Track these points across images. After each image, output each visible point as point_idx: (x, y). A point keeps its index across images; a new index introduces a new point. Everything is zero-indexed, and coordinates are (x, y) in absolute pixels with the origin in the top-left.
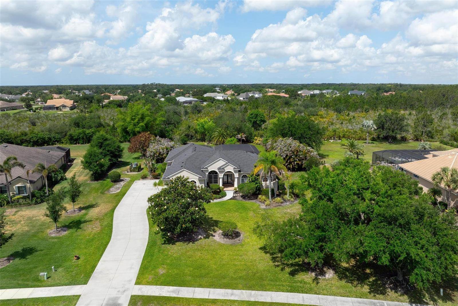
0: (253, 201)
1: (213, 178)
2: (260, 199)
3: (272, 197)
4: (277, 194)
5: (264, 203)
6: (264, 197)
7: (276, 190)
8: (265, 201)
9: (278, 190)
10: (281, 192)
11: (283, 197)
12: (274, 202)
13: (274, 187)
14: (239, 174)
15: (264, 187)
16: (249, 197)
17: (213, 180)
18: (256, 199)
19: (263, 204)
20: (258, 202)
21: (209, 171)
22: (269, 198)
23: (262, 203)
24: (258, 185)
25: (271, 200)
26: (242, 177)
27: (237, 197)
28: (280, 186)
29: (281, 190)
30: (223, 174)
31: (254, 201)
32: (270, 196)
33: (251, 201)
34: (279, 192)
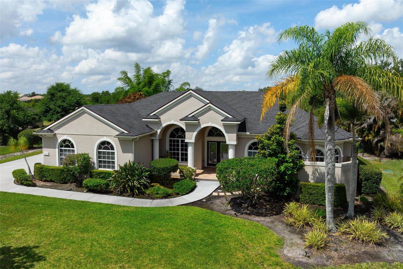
0: (262, 219)
1: (180, 148)
2: (291, 215)
3: (336, 214)
4: (356, 207)
5: (301, 233)
6: (305, 210)
7: (351, 189)
8: (307, 224)
9: (359, 191)
10: (370, 199)
11: (381, 220)
12: (345, 233)
13: (347, 180)
14: (237, 135)
15: (311, 177)
16: (253, 206)
17: (180, 152)
18: (277, 214)
19: (296, 239)
20: (280, 227)
21: (164, 125)
22: (324, 217)
23: (293, 232)
24: (287, 168)
25: (331, 226)
26: (250, 148)
27: (218, 201)
28: (367, 180)
29: (368, 194)
30: (195, 133)
31: (268, 219)
32: (329, 209)
33: (257, 218)
34: (363, 200)
